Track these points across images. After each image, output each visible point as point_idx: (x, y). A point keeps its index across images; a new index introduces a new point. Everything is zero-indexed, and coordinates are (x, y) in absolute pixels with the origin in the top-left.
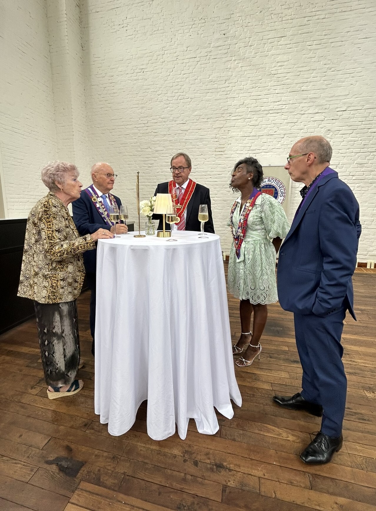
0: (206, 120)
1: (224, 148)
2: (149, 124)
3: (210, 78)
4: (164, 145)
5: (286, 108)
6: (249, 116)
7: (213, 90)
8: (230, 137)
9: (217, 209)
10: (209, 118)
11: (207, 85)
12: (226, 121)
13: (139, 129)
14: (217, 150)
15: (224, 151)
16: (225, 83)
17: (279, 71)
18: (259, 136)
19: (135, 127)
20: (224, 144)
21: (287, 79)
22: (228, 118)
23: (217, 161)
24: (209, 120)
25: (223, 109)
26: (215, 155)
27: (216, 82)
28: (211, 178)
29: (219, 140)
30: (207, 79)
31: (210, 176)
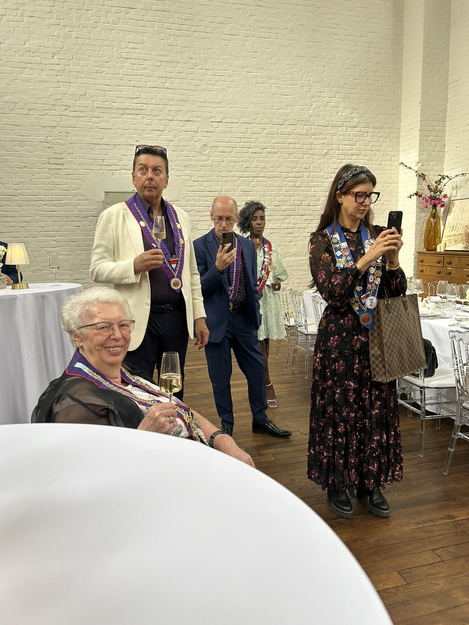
0: (25, 111)
1: (62, 158)
3: (26, 46)
5: (149, 109)
6: (96, 114)
7: (34, 66)
8: (69, 142)
9: (62, 254)
10: (32, 109)
11: (22, 56)
12: (61, 118)
14: (51, 161)
15: (63, 164)
16: (53, 57)
17: (133, 56)
18: (114, 145)
20: (62, 153)
21: (145, 68)
22: (64, 113)
23: (53, 179)
24: (31, 112)
25: (53, 97)
26: (49, 169)
27: (36, 54)
28: (45, 205)
29: (52, 146)
30: (21, 46)
31: (45, 203)
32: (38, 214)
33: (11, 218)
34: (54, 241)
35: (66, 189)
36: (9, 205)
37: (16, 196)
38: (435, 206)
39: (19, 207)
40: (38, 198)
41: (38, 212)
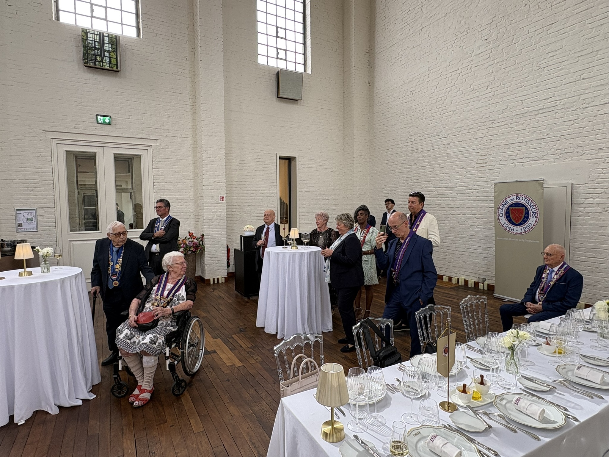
0: (467, 131)
1: (486, 159)
2: (416, 142)
3: (472, 87)
4: (428, 161)
5: (562, 103)
6: (514, 121)
7: (475, 99)
8: (492, 146)
9: (479, 228)
10: (471, 129)
11: (468, 95)
12: (489, 130)
13: (407, 147)
14: (479, 162)
15: (486, 163)
16: (487, 88)
17: (550, 63)
18: (527, 142)
19: (405, 146)
20: (486, 155)
21: (561, 69)
22: (491, 126)
23: (479, 174)
24: (470, 131)
25: (484, 117)
26: (477, 167)
27: (477, 91)
28: (472, 192)
29: (481, 151)
30: (469, 89)
31: (472, 191)
32: (467, 199)
33: (452, 202)
34: (475, 218)
35: (487, 180)
36: (452, 194)
37: (456, 187)
39: (457, 195)
40: (468, 188)
41: (467, 198)
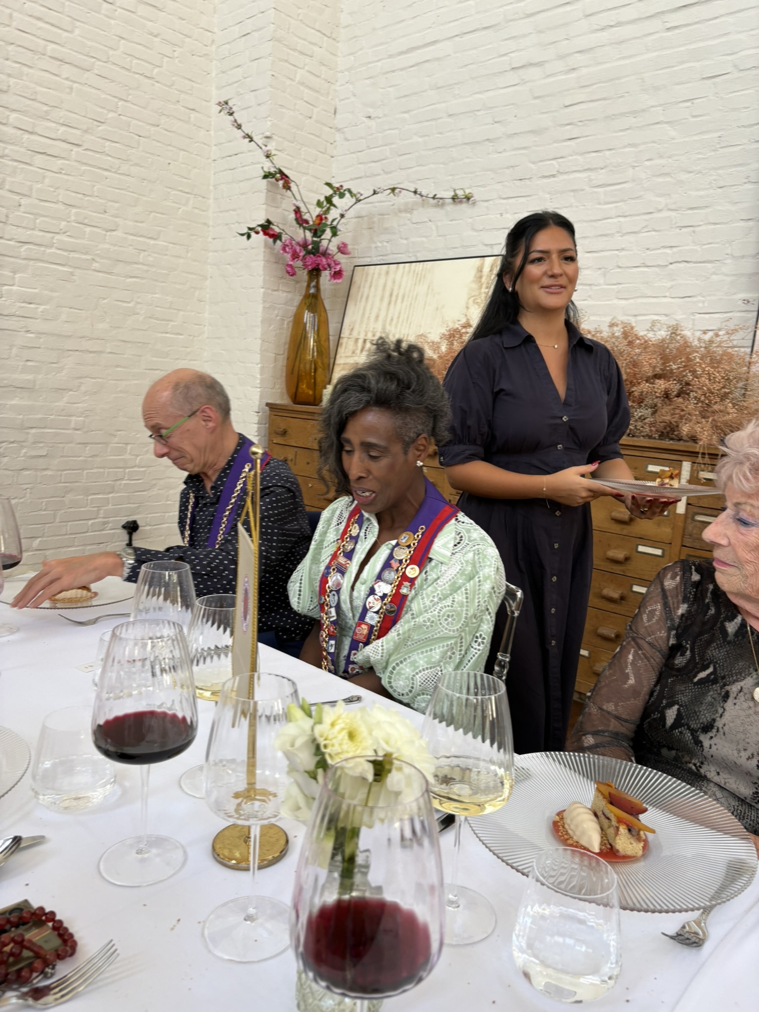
38: (315, 273)
